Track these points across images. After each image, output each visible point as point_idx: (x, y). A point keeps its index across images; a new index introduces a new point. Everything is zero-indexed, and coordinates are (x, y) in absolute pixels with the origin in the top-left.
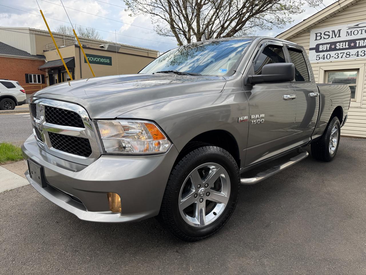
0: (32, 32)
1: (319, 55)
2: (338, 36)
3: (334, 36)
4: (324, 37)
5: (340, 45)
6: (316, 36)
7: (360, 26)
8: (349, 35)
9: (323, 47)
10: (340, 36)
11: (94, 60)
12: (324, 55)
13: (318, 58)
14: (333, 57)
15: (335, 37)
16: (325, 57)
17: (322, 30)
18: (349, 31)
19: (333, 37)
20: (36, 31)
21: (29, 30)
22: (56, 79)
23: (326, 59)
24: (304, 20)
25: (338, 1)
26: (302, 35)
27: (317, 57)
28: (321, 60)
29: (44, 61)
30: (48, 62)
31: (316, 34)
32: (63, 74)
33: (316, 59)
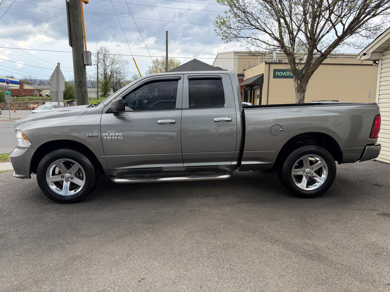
0: (236, 54)
11: (283, 75)
20: (239, 53)
21: (235, 53)
22: (258, 94)
29: (243, 80)
30: (246, 80)
32: (254, 90)
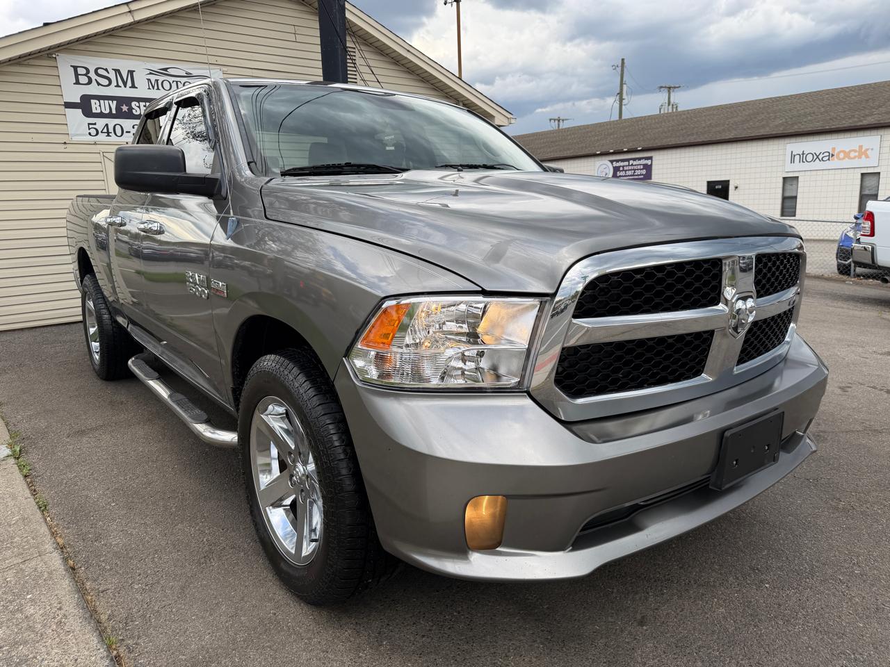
1: (95, 124)
2: (129, 84)
3: (121, 83)
4: (96, 80)
5: (139, 107)
6: (77, 75)
7: (171, 71)
8: (153, 88)
9: (100, 106)
10: (136, 86)
12: (107, 125)
13: (93, 132)
14: (129, 132)
15: (125, 87)
16: (111, 130)
17: (92, 63)
18: (153, 78)
19: (120, 85)
23: (112, 134)
24: (46, 25)
25: (127, 4)
26: (32, 62)
27: (89, 129)
28: (102, 137)
31: (75, 68)
33: (90, 134)
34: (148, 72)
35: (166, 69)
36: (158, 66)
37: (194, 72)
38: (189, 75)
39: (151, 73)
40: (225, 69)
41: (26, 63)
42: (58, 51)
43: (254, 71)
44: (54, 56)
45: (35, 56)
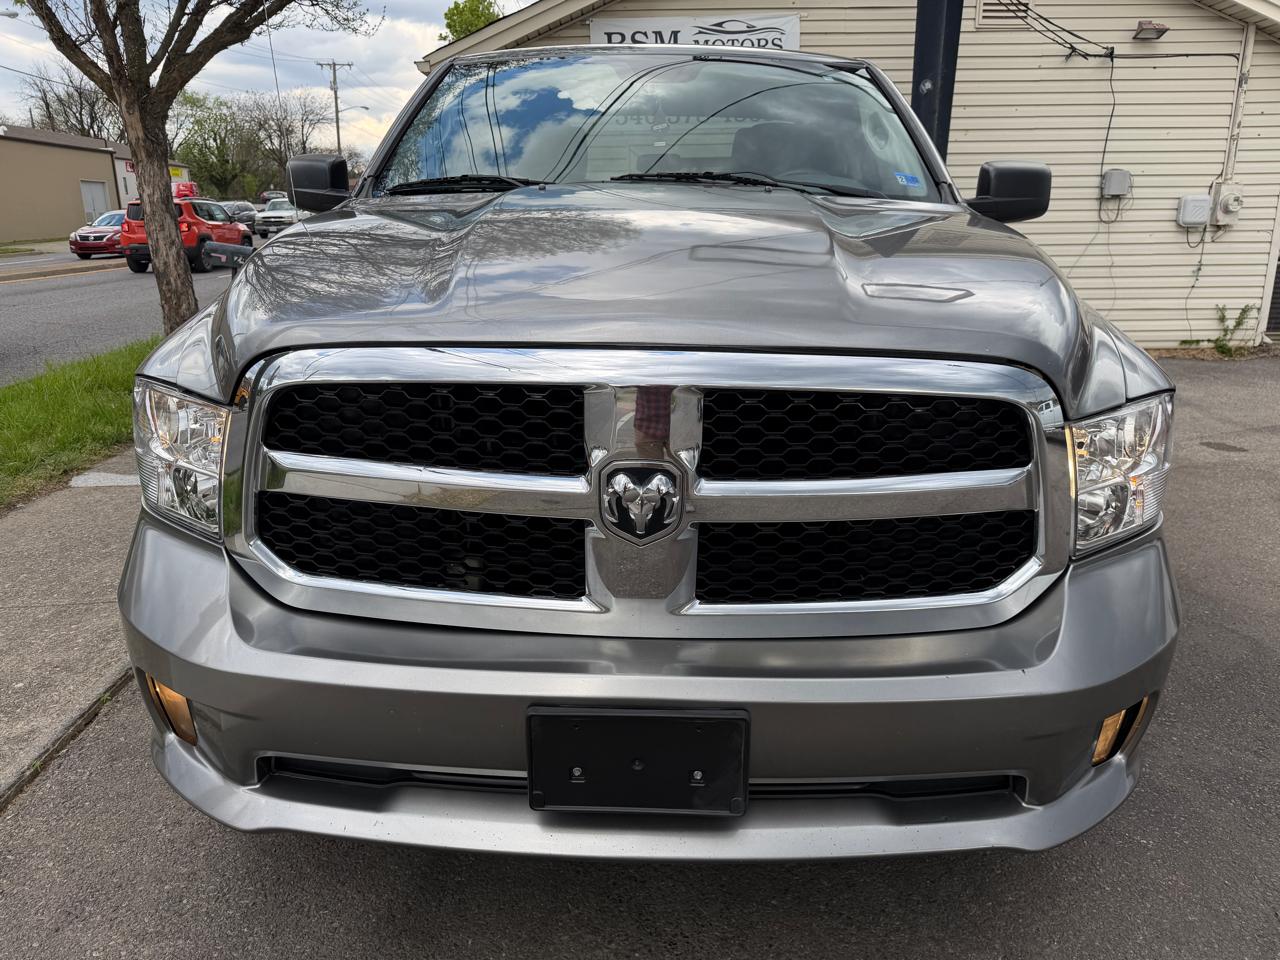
31: (609, 35)
34: (697, 30)
35: (720, 25)
36: (709, 20)
37: (759, 24)
38: (751, 29)
39: (700, 32)
40: (804, 13)
41: (556, 35)
42: (592, 16)
43: (848, 11)
44: (587, 22)
45: (567, 24)
